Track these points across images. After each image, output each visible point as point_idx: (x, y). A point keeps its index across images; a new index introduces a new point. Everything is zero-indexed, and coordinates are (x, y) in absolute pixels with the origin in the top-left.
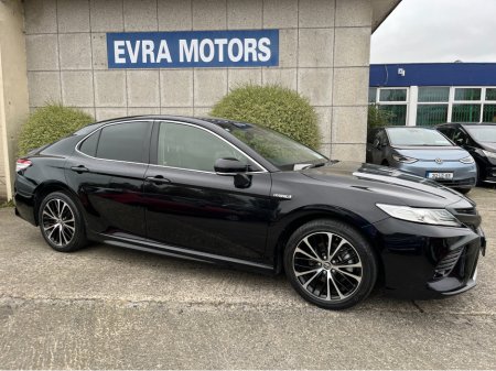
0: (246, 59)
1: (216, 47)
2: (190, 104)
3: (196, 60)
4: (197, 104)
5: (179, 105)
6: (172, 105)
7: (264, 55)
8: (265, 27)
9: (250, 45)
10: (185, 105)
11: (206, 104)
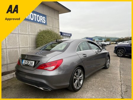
0: (41, 22)
1: (34, 16)
2: (28, 33)
3: (29, 19)
4: (30, 33)
5: (24, 33)
6: (22, 33)
7: (44, 21)
8: (44, 14)
9: (41, 18)
10: (26, 33)
11: (32, 34)
